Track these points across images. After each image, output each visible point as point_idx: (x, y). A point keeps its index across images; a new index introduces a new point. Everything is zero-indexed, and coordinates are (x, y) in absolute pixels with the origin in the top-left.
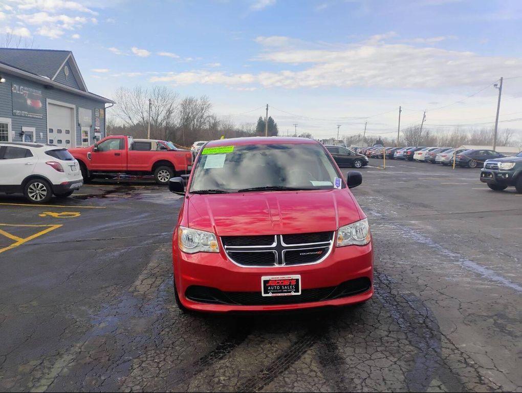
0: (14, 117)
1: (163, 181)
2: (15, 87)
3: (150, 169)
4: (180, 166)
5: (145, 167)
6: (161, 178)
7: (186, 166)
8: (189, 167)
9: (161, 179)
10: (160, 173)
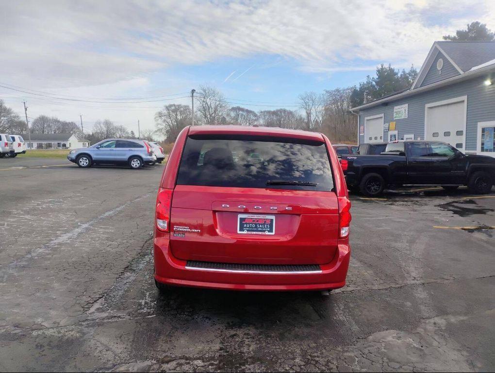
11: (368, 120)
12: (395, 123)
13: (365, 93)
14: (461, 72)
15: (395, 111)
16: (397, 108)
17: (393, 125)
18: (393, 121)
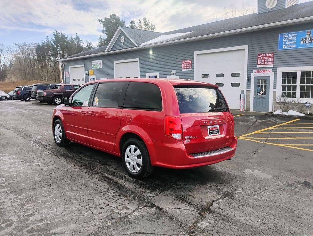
11: (71, 68)
12: (93, 70)
13: (58, 50)
14: (137, 46)
15: (92, 63)
16: (93, 62)
17: (91, 72)
18: (91, 69)
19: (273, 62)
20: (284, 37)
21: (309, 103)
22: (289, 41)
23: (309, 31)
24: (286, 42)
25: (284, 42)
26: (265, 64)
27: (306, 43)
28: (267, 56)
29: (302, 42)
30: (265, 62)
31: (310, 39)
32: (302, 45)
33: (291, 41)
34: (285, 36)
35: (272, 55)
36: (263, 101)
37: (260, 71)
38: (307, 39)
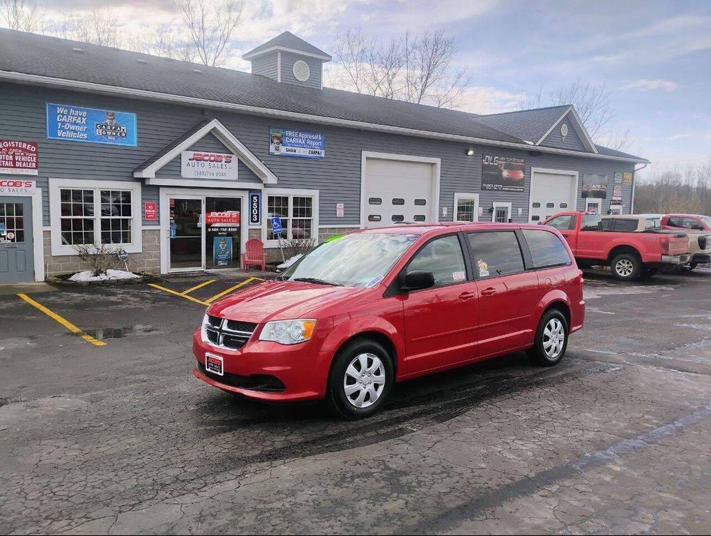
0: (483, 191)
1: (622, 275)
2: (487, 158)
3: (605, 257)
4: (649, 254)
5: (599, 254)
6: (620, 270)
7: (659, 255)
8: (663, 257)
9: (621, 272)
10: (620, 264)
19: (37, 164)
20: (60, 114)
21: (125, 253)
22: (71, 124)
23: (111, 112)
24: (63, 123)
25: (60, 124)
26: (15, 167)
27: (106, 134)
28: (18, 148)
29: (99, 132)
30: (14, 161)
31: (113, 128)
32: (100, 138)
33: (75, 124)
34: (59, 110)
35: (33, 149)
36: (16, 254)
37: (4, 184)
38: (109, 128)
